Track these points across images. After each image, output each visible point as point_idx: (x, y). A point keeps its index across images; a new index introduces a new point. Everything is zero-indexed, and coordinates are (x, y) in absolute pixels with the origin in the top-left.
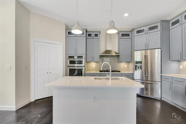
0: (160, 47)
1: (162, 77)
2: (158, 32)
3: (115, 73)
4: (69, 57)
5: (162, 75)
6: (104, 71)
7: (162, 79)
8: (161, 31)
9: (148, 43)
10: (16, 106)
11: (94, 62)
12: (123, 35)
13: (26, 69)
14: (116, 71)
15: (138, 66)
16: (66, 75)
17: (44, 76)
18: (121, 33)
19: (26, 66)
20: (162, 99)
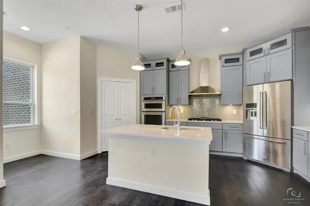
0: (291, 78)
1: (294, 131)
2: (287, 50)
3: (212, 122)
4: (146, 99)
5: (293, 127)
6: (194, 119)
7: (294, 135)
8: (293, 48)
9: (268, 70)
10: (81, 155)
11: (183, 105)
12: (227, 61)
13: (92, 114)
14: (214, 120)
15: (252, 112)
16: (141, 123)
17: (113, 124)
18: (223, 59)
19: (92, 111)
20: (295, 172)
